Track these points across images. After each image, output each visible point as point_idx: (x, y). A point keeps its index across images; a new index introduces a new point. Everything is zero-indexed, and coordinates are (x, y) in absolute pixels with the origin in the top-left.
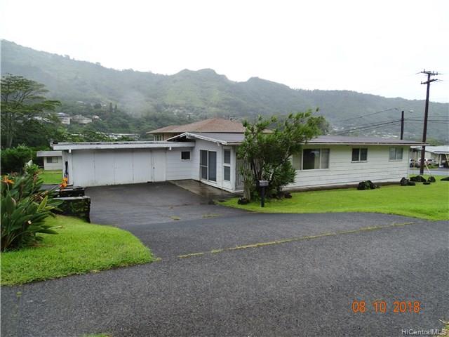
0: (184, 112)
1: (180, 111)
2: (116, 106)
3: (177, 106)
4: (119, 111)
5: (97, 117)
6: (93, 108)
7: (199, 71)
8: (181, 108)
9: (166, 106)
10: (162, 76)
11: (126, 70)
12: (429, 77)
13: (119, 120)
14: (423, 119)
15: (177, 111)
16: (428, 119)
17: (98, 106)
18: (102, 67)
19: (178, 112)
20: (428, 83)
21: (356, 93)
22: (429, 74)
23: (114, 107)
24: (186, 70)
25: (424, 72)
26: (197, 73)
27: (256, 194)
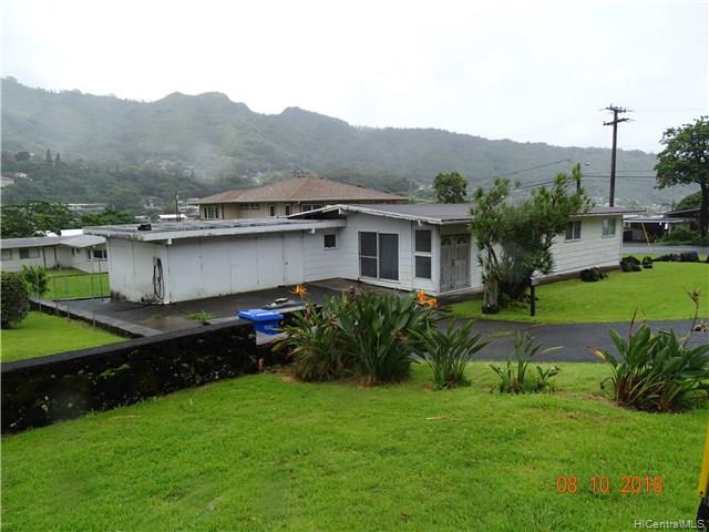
0: (179, 164)
1: (173, 164)
2: (58, 156)
3: (167, 155)
4: (65, 164)
5: (23, 175)
6: (14, 160)
7: (201, 95)
8: (173, 158)
9: (147, 155)
10: (135, 103)
11: (67, 92)
12: (616, 115)
13: (66, 181)
14: (610, 175)
15: (165, 162)
16: (616, 175)
17: (24, 156)
18: (20, 85)
19: (167, 166)
20: (615, 123)
21: (446, 132)
22: (616, 111)
23: (54, 158)
24: (177, 95)
25: (611, 109)
26: (197, 98)
27: (506, 296)
